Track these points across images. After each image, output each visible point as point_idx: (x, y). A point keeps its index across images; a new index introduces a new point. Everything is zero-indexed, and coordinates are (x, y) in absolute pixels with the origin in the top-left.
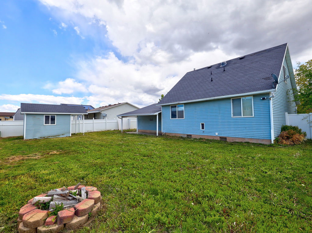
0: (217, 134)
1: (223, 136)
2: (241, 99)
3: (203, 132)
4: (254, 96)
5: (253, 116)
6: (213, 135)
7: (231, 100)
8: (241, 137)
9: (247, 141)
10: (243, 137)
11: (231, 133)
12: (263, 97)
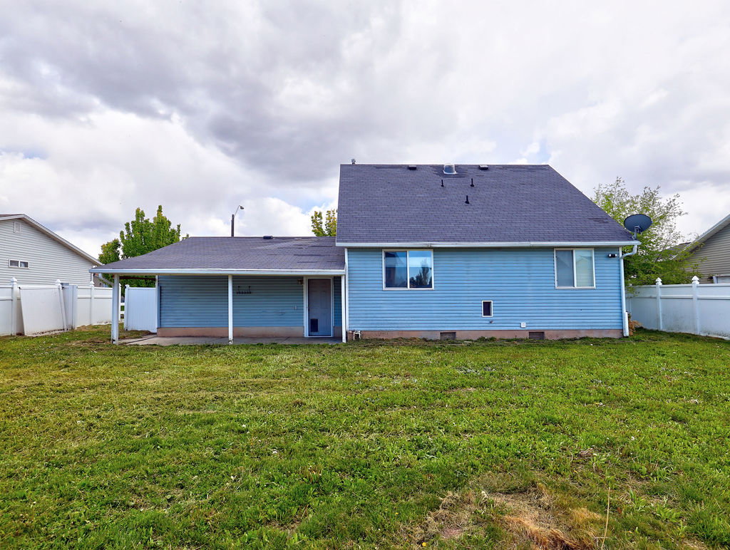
0: (523, 325)
1: (537, 328)
2: (572, 251)
3: (491, 322)
4: (597, 249)
5: (595, 287)
6: (515, 328)
7: (555, 252)
8: (574, 328)
9: (583, 335)
10: (577, 328)
11: (554, 322)
12: (613, 253)
